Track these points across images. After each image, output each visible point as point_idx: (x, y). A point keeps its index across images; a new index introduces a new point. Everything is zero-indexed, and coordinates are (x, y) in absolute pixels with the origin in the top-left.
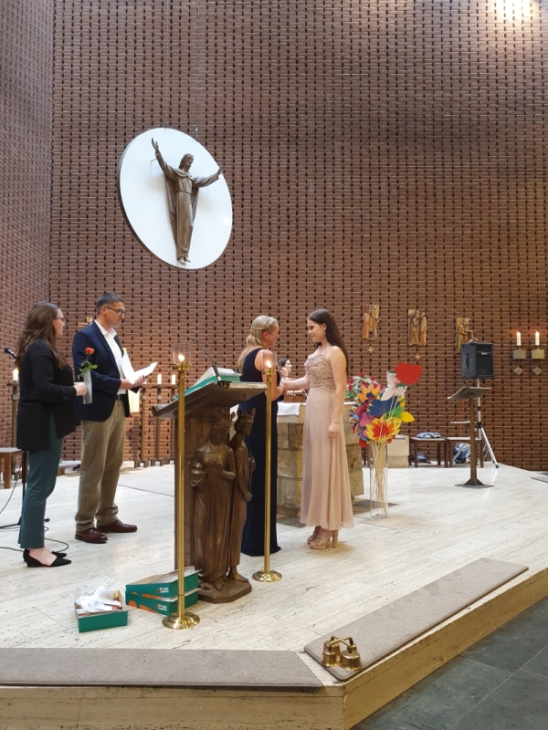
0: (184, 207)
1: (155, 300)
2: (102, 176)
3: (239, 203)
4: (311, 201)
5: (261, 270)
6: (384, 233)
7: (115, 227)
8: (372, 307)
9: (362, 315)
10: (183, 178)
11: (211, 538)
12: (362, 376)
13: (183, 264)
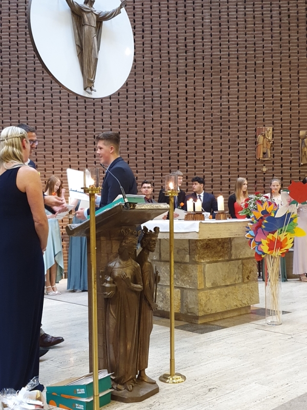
0: (90, 40)
1: (65, 127)
2: (13, 12)
3: (139, 34)
4: (207, 31)
5: (161, 97)
6: (276, 59)
7: (26, 60)
8: (265, 129)
9: (256, 137)
10: (89, 12)
11: (122, 344)
12: (257, 194)
13: (89, 93)
